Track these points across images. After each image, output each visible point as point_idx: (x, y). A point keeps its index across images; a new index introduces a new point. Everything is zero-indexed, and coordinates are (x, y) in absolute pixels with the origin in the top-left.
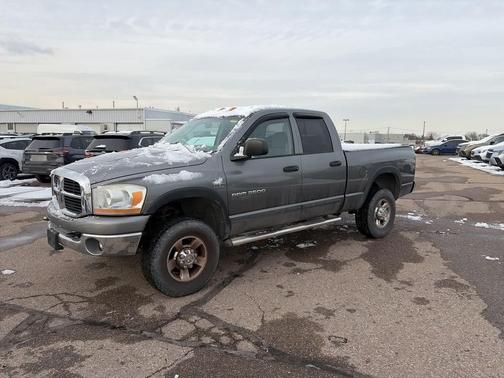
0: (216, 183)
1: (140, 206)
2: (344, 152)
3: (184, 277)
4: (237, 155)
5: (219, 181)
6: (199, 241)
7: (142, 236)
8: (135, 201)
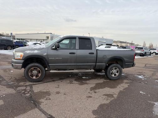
0: (44, 54)
1: (21, 58)
2: (97, 50)
3: (34, 78)
4: (53, 48)
5: (45, 54)
6: (39, 69)
7: (22, 65)
8: (21, 57)
